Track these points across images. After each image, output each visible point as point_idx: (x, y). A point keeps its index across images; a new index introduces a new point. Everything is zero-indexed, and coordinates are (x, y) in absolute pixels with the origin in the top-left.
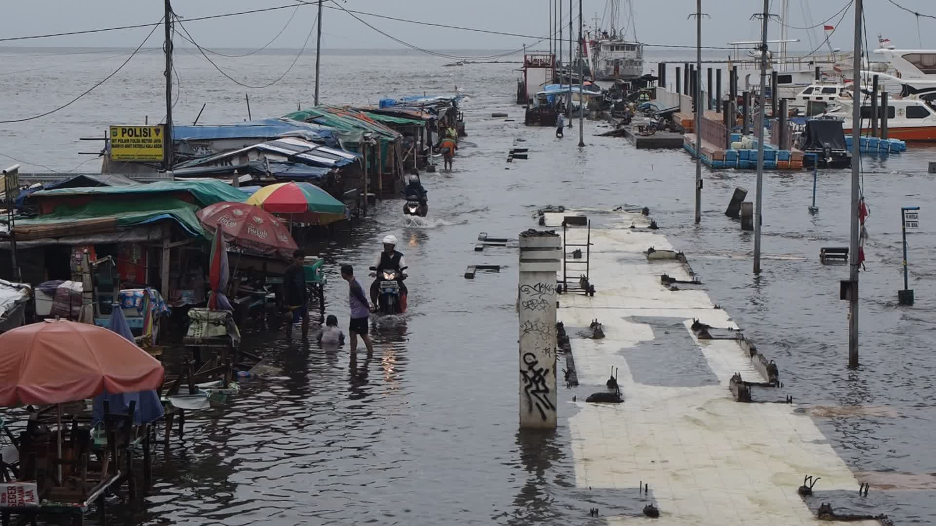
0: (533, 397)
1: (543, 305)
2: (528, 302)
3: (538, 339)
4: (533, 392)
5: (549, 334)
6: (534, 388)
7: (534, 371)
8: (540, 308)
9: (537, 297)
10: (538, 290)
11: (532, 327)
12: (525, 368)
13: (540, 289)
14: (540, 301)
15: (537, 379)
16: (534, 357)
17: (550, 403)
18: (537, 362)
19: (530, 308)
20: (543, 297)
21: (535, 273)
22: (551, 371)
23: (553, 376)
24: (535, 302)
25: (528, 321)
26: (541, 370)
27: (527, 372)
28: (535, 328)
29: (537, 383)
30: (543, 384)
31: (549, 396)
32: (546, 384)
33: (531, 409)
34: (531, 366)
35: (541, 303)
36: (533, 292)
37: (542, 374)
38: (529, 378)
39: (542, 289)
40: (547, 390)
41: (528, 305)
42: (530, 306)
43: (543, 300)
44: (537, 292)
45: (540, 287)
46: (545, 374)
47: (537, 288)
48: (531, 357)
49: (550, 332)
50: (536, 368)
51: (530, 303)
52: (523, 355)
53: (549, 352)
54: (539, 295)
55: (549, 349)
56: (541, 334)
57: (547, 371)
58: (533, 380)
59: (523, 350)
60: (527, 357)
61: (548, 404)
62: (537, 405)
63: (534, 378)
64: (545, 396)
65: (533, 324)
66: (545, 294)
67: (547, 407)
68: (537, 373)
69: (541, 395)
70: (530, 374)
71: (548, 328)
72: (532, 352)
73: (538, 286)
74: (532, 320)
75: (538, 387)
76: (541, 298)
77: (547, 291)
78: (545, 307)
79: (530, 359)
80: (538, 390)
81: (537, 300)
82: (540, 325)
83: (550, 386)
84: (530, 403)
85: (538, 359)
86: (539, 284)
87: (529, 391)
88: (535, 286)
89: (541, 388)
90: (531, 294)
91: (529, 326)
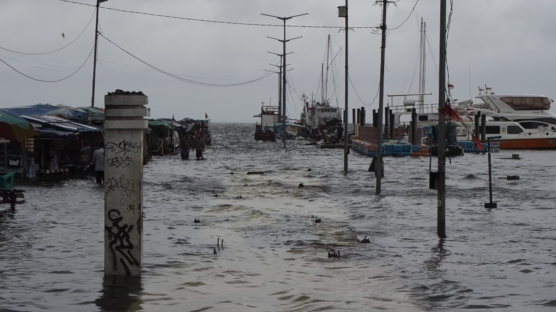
0: (118, 253)
1: (127, 162)
2: (113, 160)
3: (122, 195)
4: (117, 248)
5: (134, 191)
6: (118, 243)
7: (118, 227)
8: (124, 165)
9: (122, 154)
10: (123, 148)
11: (117, 184)
12: (110, 224)
13: (125, 147)
14: (124, 158)
15: (122, 235)
16: (119, 213)
17: (134, 259)
18: (121, 218)
19: (114, 165)
20: (128, 154)
21: (120, 130)
22: (136, 227)
23: (137, 232)
24: (119, 159)
25: (113, 178)
26: (126, 226)
27: (111, 228)
28: (119, 184)
29: (121, 239)
30: (128, 240)
31: (133, 252)
32: (131, 240)
33: (115, 265)
34: (116, 222)
35: (125, 160)
36: (117, 149)
37: (126, 230)
38: (113, 234)
39: (127, 146)
40: (131, 246)
41: (113, 162)
42: (115, 163)
43: (127, 157)
44: (122, 150)
45: (125, 145)
46: (129, 231)
47: (122, 146)
48: (116, 214)
49: (134, 188)
50: (121, 224)
51: (114, 160)
52: (108, 211)
53: (133, 209)
54: (123, 153)
55: (134, 205)
56: (126, 191)
57: (132, 227)
58: (117, 236)
59: (108, 206)
60: (112, 213)
61: (132, 260)
62: (122, 260)
63: (118, 234)
64: (129, 252)
65: (118, 180)
66: (129, 151)
67: (132, 263)
68: (121, 229)
69: (125, 251)
70: (115, 230)
71: (133, 184)
72: (116, 209)
73: (123, 143)
74: (117, 177)
75: (122, 243)
76: (126, 155)
77: (131, 149)
78: (129, 164)
79: (115, 216)
80: (122, 246)
81: (122, 158)
82: (124, 182)
83: (134, 242)
84: (115, 258)
85: (122, 215)
86: (124, 141)
87: (114, 246)
88: (120, 144)
89: (126, 244)
90: (115, 151)
91: (114, 183)
